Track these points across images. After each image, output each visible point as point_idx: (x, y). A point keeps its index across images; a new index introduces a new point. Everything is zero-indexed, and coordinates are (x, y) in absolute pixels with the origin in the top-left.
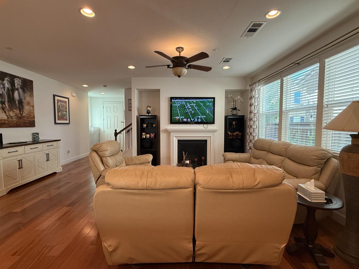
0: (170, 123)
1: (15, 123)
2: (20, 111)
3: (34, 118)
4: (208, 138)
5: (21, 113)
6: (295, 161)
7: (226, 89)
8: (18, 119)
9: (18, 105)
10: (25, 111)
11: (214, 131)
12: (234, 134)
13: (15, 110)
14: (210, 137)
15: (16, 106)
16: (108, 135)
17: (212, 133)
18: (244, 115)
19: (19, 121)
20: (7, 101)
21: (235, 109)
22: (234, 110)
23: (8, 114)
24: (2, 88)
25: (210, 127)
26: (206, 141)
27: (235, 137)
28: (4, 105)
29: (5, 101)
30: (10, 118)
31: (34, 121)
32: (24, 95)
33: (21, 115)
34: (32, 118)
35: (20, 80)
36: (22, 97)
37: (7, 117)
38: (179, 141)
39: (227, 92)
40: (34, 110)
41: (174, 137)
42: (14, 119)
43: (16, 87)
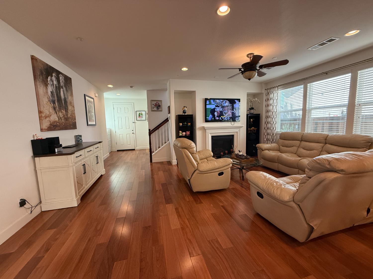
0: (205, 121)
1: (63, 125)
2: (66, 111)
3: (75, 119)
4: (235, 133)
5: (66, 113)
6: (339, 146)
7: (248, 92)
8: (65, 120)
9: (64, 105)
10: (69, 111)
11: (239, 127)
12: (251, 129)
13: (62, 111)
14: (237, 132)
15: (63, 106)
16: (120, 136)
17: (238, 129)
18: (260, 114)
19: (66, 122)
20: (56, 100)
21: (252, 108)
22: (252, 110)
23: (58, 115)
24: (52, 85)
25: (236, 124)
26: (233, 136)
27: (252, 131)
28: (55, 105)
29: (55, 100)
30: (60, 119)
31: (75, 122)
32: (67, 93)
33: (67, 116)
34: (74, 119)
35: (63, 77)
36: (66, 96)
37: (58, 119)
38: (213, 137)
39: (248, 95)
40: (74, 110)
41: (209, 133)
42: (63, 121)
43: (61, 85)
